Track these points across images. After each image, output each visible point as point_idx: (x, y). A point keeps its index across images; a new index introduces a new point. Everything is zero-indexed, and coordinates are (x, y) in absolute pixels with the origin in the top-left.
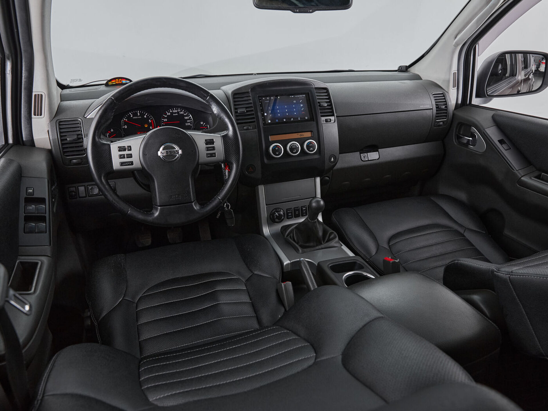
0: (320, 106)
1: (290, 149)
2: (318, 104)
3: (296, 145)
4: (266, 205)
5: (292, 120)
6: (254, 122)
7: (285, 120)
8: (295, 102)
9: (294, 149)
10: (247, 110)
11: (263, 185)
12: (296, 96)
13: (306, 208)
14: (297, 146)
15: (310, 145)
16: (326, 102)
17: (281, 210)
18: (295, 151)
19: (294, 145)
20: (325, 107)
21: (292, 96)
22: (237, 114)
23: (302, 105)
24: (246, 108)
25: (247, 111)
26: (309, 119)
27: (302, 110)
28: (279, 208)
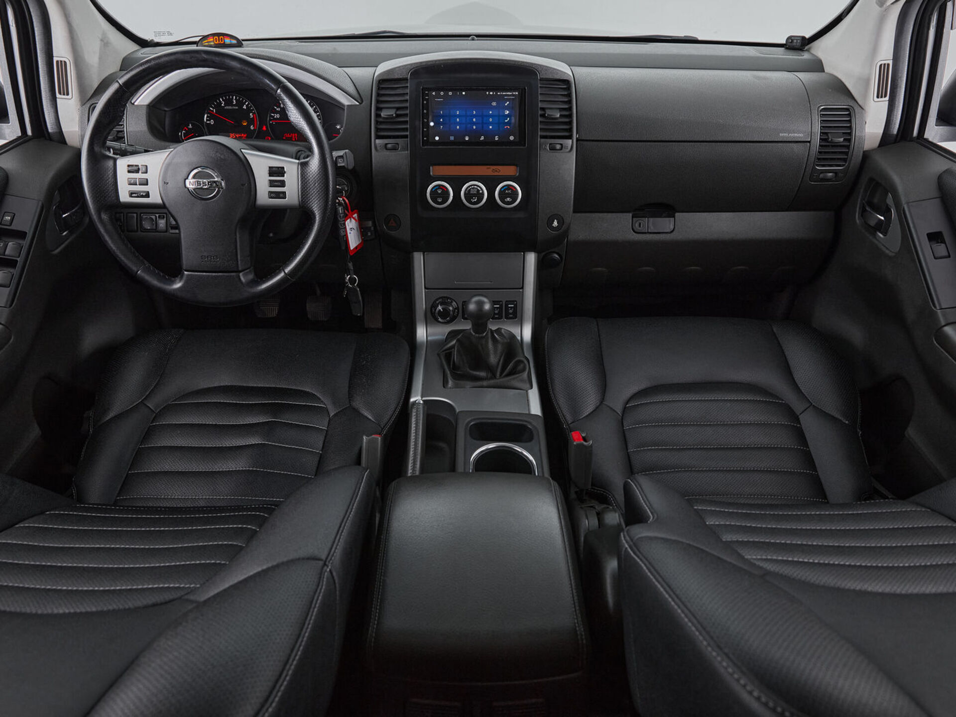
0: (543, 116)
1: (465, 194)
2: (540, 112)
3: (478, 188)
4: (425, 288)
5: (481, 139)
6: (406, 137)
7: (467, 139)
8: (494, 104)
9: (474, 195)
10: (398, 112)
11: (422, 253)
12: (499, 93)
13: (501, 306)
14: (481, 192)
15: (507, 191)
16: (561, 109)
17: (452, 302)
18: (476, 199)
19: (474, 188)
20: (556, 118)
21: (491, 93)
22: (380, 120)
23: (508, 112)
24: (398, 109)
25: (398, 116)
26: (517, 140)
27: (506, 121)
28: (448, 298)
